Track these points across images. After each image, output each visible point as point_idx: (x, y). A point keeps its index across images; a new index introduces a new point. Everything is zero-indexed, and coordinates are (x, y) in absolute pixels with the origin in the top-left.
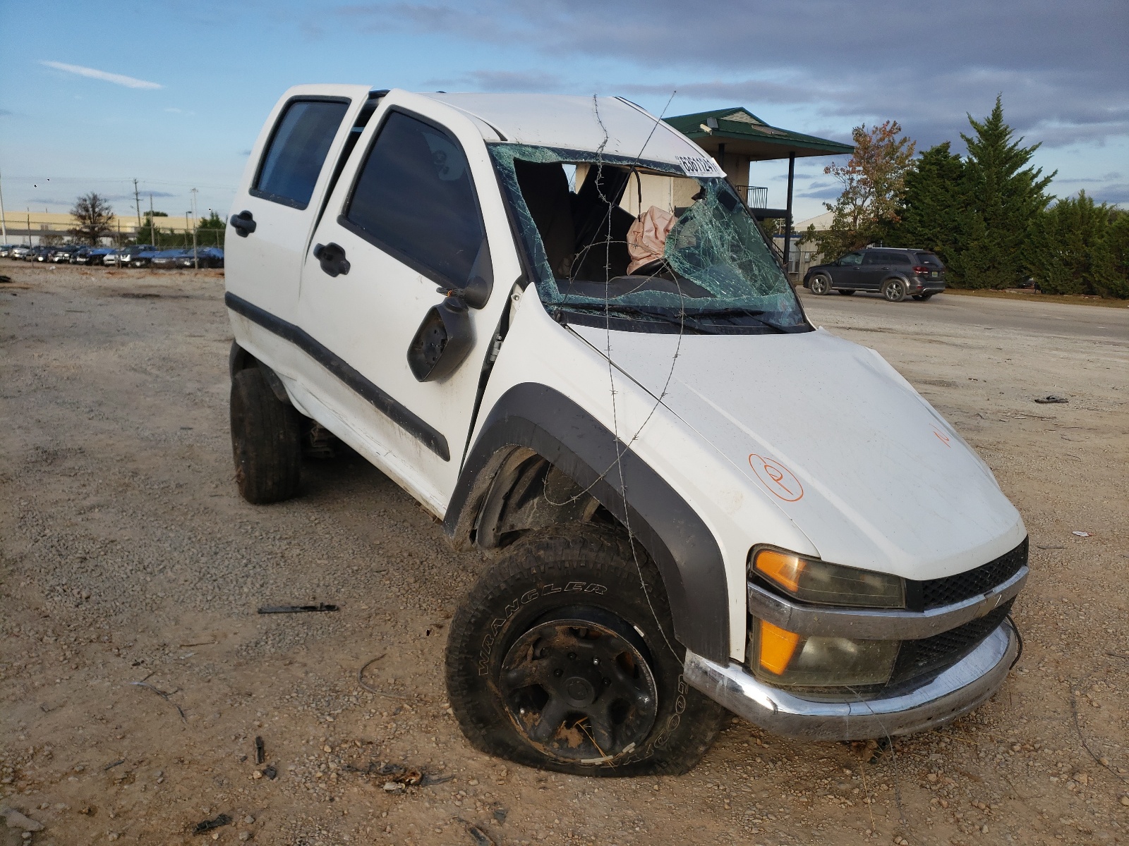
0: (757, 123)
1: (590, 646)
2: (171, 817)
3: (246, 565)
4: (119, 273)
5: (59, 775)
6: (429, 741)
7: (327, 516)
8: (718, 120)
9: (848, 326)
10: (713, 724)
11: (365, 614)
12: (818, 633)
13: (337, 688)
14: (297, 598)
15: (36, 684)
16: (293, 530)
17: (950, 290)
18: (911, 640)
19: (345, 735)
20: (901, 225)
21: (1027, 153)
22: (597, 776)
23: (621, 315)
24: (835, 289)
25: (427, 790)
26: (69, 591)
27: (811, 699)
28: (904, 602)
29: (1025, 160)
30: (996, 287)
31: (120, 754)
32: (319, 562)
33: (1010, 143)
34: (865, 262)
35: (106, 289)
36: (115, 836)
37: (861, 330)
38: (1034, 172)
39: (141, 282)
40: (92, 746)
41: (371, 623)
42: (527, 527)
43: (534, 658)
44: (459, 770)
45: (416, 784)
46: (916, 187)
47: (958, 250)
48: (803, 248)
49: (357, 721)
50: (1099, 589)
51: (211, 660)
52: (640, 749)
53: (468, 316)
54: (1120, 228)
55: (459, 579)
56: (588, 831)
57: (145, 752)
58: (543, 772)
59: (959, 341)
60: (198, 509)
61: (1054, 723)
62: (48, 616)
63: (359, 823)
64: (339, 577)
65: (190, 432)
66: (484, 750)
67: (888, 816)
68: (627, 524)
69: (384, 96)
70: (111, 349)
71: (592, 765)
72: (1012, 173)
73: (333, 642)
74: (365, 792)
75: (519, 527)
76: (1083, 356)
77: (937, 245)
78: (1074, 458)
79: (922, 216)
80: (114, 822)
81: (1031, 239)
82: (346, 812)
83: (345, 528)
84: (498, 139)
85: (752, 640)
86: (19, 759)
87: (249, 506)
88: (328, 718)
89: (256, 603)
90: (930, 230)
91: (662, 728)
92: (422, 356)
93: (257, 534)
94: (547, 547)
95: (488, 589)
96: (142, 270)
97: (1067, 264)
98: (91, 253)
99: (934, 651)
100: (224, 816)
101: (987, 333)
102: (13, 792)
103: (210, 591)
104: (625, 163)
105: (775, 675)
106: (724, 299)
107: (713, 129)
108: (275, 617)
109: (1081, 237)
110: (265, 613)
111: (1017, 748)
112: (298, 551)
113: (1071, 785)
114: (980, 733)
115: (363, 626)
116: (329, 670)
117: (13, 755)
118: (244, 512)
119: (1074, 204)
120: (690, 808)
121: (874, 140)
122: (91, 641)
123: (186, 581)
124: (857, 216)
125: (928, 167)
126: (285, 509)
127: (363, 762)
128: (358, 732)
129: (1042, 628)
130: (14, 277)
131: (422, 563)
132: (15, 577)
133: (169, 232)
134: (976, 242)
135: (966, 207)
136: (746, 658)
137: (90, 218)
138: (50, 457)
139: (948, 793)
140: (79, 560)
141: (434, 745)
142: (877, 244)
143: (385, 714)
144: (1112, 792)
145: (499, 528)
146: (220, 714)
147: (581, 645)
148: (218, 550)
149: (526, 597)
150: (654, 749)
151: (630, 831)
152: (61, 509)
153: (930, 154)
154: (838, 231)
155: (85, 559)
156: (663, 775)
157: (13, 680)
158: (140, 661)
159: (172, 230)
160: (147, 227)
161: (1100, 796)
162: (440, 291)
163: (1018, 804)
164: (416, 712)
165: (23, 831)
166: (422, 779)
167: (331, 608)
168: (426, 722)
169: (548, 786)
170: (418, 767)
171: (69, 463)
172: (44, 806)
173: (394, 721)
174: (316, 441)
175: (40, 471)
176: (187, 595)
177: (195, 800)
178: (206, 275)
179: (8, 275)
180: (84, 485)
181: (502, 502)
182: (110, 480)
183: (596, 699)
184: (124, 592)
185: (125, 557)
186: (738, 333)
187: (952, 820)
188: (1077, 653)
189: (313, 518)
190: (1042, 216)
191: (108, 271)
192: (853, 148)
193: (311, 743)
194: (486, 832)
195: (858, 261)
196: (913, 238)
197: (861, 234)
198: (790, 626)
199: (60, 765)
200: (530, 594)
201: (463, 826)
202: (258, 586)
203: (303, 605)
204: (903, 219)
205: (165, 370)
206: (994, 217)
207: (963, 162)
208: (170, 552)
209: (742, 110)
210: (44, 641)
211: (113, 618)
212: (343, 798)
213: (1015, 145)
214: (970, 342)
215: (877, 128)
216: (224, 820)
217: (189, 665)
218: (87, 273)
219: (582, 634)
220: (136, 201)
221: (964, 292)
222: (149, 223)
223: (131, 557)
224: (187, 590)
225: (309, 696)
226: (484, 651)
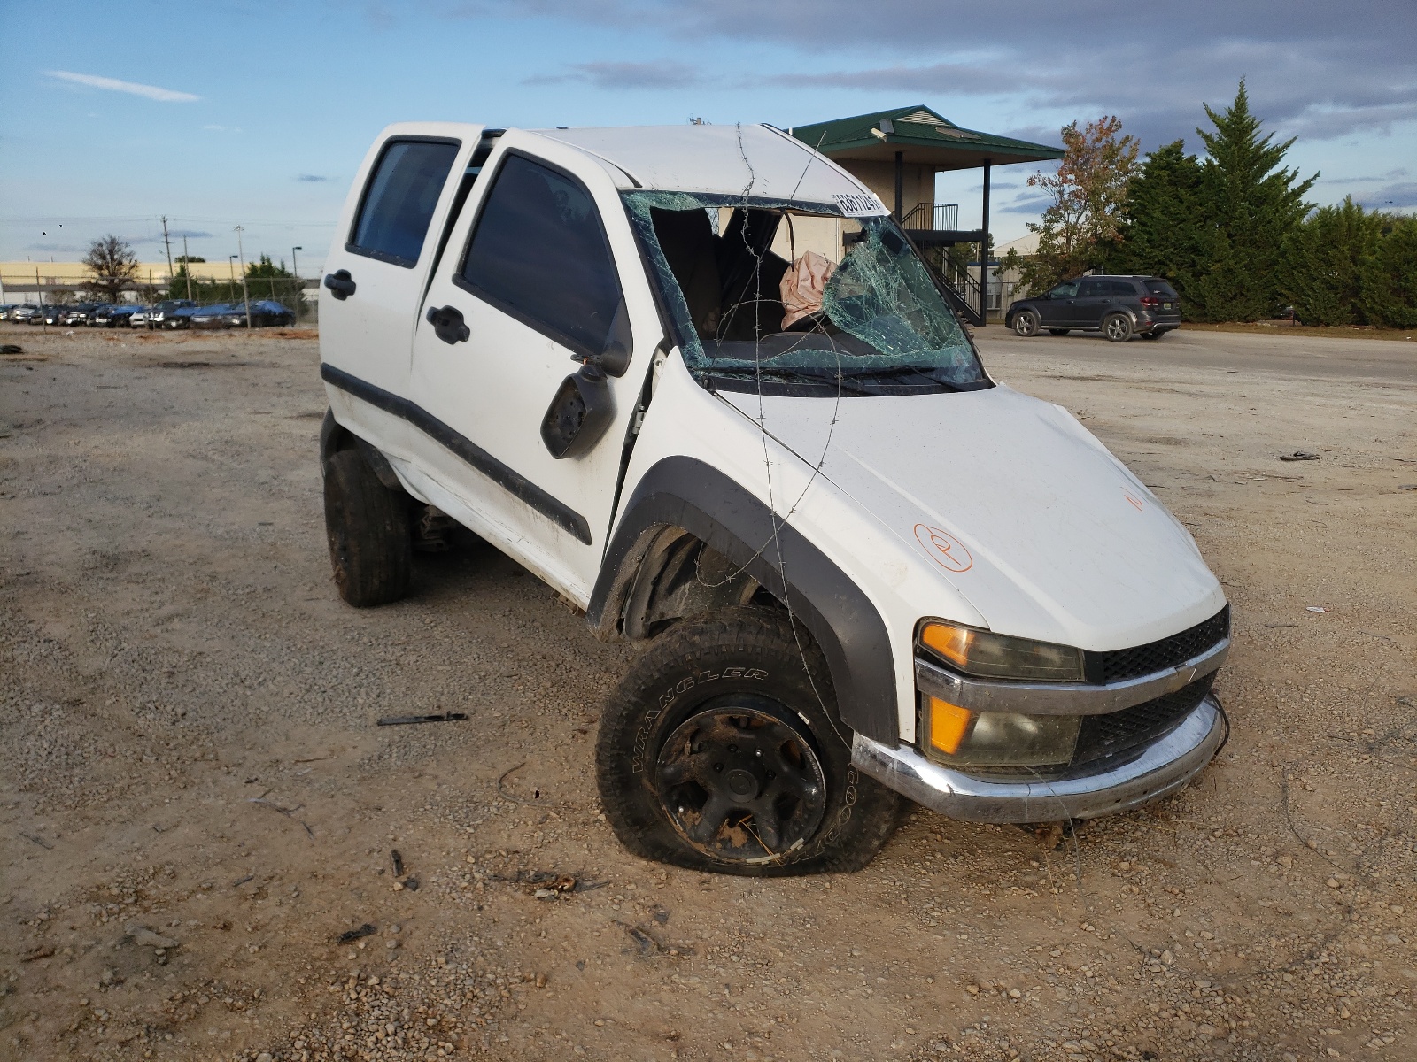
0: (943, 124)
1: (752, 737)
2: (312, 929)
3: (358, 674)
4: (153, 337)
5: (186, 893)
6: (581, 848)
7: (444, 617)
8: (893, 122)
9: (1060, 374)
10: (887, 815)
11: (498, 722)
12: (991, 708)
13: (475, 799)
14: (420, 708)
15: (143, 805)
16: (406, 635)
17: (1188, 325)
18: (1093, 716)
19: (488, 846)
20: (1124, 245)
21: (1279, 150)
22: (764, 876)
23: (775, 378)
24: (1044, 329)
25: (583, 895)
26: (161, 708)
27: (986, 780)
28: (1083, 674)
29: (1276, 160)
30: (1246, 319)
31: (249, 871)
32: (440, 668)
33: (1258, 141)
34: (1080, 293)
35: (140, 357)
36: (257, 948)
37: (1075, 378)
38: (1289, 174)
39: (185, 347)
40: (216, 864)
41: (506, 731)
42: (679, 616)
43: (692, 752)
44: (615, 876)
45: (569, 890)
46: (1143, 199)
47: (1197, 275)
48: (1004, 278)
49: (500, 831)
50: (1329, 670)
51: (331, 775)
52: (809, 847)
53: (606, 386)
54: (1396, 241)
55: (602, 682)
56: (756, 929)
57: (274, 869)
58: (705, 875)
59: (1194, 389)
60: (292, 615)
61: (1261, 808)
62: (143, 735)
63: (512, 929)
64: (464, 683)
65: (270, 528)
66: (640, 855)
67: (1075, 904)
68: (786, 602)
69: (500, 136)
70: (161, 431)
71: (758, 864)
72: (1262, 176)
73: (465, 753)
74: (515, 901)
75: (670, 615)
76: (1344, 402)
77: (1171, 270)
78: (1318, 524)
79: (1151, 234)
80: (251, 935)
81: (1286, 258)
82: (496, 920)
83: (466, 631)
84: (631, 186)
85: (922, 719)
86: (140, 879)
87: (352, 610)
88: (468, 829)
89: (373, 714)
90: (1162, 251)
91: (832, 822)
92: (557, 431)
93: (365, 640)
94: (702, 632)
95: (640, 679)
96: (181, 332)
97: (1332, 288)
98: (113, 312)
99: (1121, 728)
100: (368, 926)
101: (1230, 378)
102: (138, 912)
103: (320, 704)
104: (774, 206)
105: (947, 754)
106: (892, 355)
107: (888, 134)
108: (397, 729)
109: (1348, 254)
110: (385, 724)
111: (1218, 834)
112: (415, 658)
113: (1273, 868)
114: (1180, 821)
115: (497, 734)
116: (464, 781)
117: (132, 876)
118: (348, 616)
119: (1338, 214)
120: (864, 905)
121: (1089, 139)
122: (196, 760)
123: (291, 694)
124: (1071, 236)
125: (1156, 173)
126: (394, 611)
127: (511, 871)
128: (502, 842)
129: (1259, 712)
130: (24, 346)
131: (558, 665)
132: (98, 696)
133: (208, 282)
134: (1219, 265)
135: (1205, 221)
136: (917, 739)
137: (108, 268)
138: (110, 562)
139: (1141, 880)
140: (166, 675)
141: (587, 852)
142: (1097, 271)
143: (530, 823)
144: (1318, 874)
145: (648, 617)
146: (350, 829)
147: (743, 736)
148: (322, 659)
149: (681, 688)
150: (825, 845)
151: (801, 928)
152: (136, 620)
153: (1159, 156)
154: (1046, 256)
155: (173, 673)
156: (835, 872)
157: (116, 802)
158: (253, 778)
159: (213, 281)
160: (182, 278)
161: (1305, 878)
162: (574, 358)
163: (1215, 889)
164: (564, 820)
165: (156, 947)
166: (575, 885)
167: (459, 717)
168: (575, 829)
169: (712, 887)
170: (571, 874)
171: (134, 568)
172: (174, 923)
173: (541, 829)
174: (429, 532)
175: (102, 578)
176: (295, 709)
177: (334, 913)
178: (262, 336)
179: (17, 344)
180: (157, 593)
181: (650, 588)
182: (185, 586)
183: (760, 794)
184: (223, 707)
185: (218, 670)
186: (907, 393)
187: (1142, 906)
188: (1296, 736)
189: (428, 620)
190: (1299, 229)
191: (139, 335)
192: (1063, 151)
193: (452, 854)
194: (648, 933)
195: (1073, 292)
196: (1141, 261)
197: (1075, 259)
198: (961, 701)
199: (185, 883)
200: (686, 684)
201: (622, 927)
202: (374, 696)
203: (427, 715)
204: (1128, 238)
205: (230, 455)
206: (1240, 232)
207: (1201, 164)
208: (267, 663)
209: (923, 108)
210: (144, 760)
211: (216, 735)
212: (493, 907)
213: (1264, 142)
214: (1207, 389)
215: (1091, 125)
216: (368, 930)
217: (307, 781)
218: (113, 339)
219: (743, 724)
220: (165, 245)
221: (1204, 327)
222: (183, 271)
223: (224, 670)
224: (293, 704)
225: (445, 808)
226: (638, 746)
